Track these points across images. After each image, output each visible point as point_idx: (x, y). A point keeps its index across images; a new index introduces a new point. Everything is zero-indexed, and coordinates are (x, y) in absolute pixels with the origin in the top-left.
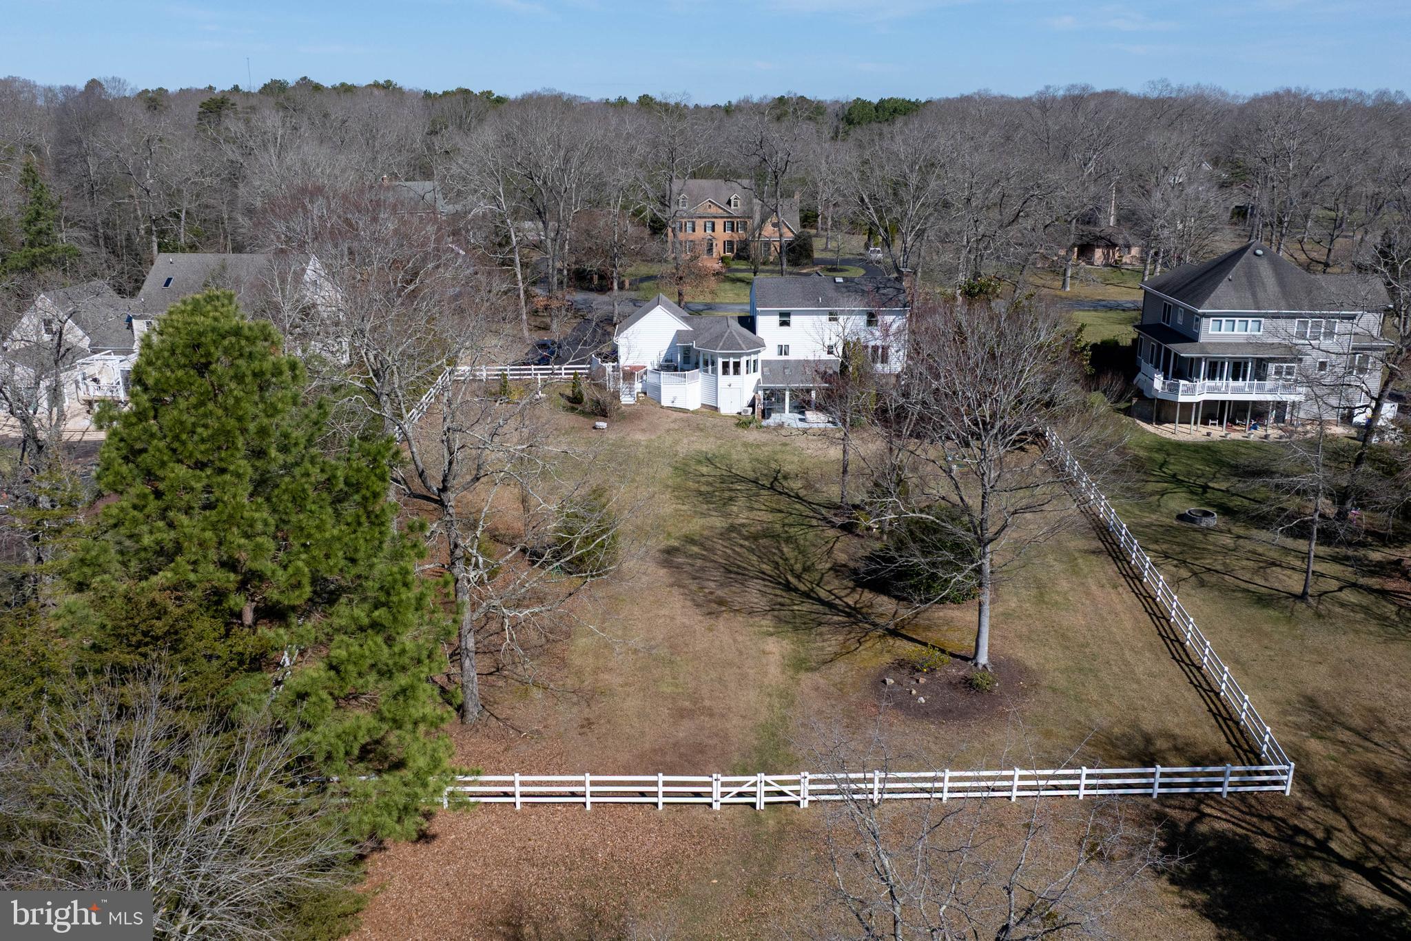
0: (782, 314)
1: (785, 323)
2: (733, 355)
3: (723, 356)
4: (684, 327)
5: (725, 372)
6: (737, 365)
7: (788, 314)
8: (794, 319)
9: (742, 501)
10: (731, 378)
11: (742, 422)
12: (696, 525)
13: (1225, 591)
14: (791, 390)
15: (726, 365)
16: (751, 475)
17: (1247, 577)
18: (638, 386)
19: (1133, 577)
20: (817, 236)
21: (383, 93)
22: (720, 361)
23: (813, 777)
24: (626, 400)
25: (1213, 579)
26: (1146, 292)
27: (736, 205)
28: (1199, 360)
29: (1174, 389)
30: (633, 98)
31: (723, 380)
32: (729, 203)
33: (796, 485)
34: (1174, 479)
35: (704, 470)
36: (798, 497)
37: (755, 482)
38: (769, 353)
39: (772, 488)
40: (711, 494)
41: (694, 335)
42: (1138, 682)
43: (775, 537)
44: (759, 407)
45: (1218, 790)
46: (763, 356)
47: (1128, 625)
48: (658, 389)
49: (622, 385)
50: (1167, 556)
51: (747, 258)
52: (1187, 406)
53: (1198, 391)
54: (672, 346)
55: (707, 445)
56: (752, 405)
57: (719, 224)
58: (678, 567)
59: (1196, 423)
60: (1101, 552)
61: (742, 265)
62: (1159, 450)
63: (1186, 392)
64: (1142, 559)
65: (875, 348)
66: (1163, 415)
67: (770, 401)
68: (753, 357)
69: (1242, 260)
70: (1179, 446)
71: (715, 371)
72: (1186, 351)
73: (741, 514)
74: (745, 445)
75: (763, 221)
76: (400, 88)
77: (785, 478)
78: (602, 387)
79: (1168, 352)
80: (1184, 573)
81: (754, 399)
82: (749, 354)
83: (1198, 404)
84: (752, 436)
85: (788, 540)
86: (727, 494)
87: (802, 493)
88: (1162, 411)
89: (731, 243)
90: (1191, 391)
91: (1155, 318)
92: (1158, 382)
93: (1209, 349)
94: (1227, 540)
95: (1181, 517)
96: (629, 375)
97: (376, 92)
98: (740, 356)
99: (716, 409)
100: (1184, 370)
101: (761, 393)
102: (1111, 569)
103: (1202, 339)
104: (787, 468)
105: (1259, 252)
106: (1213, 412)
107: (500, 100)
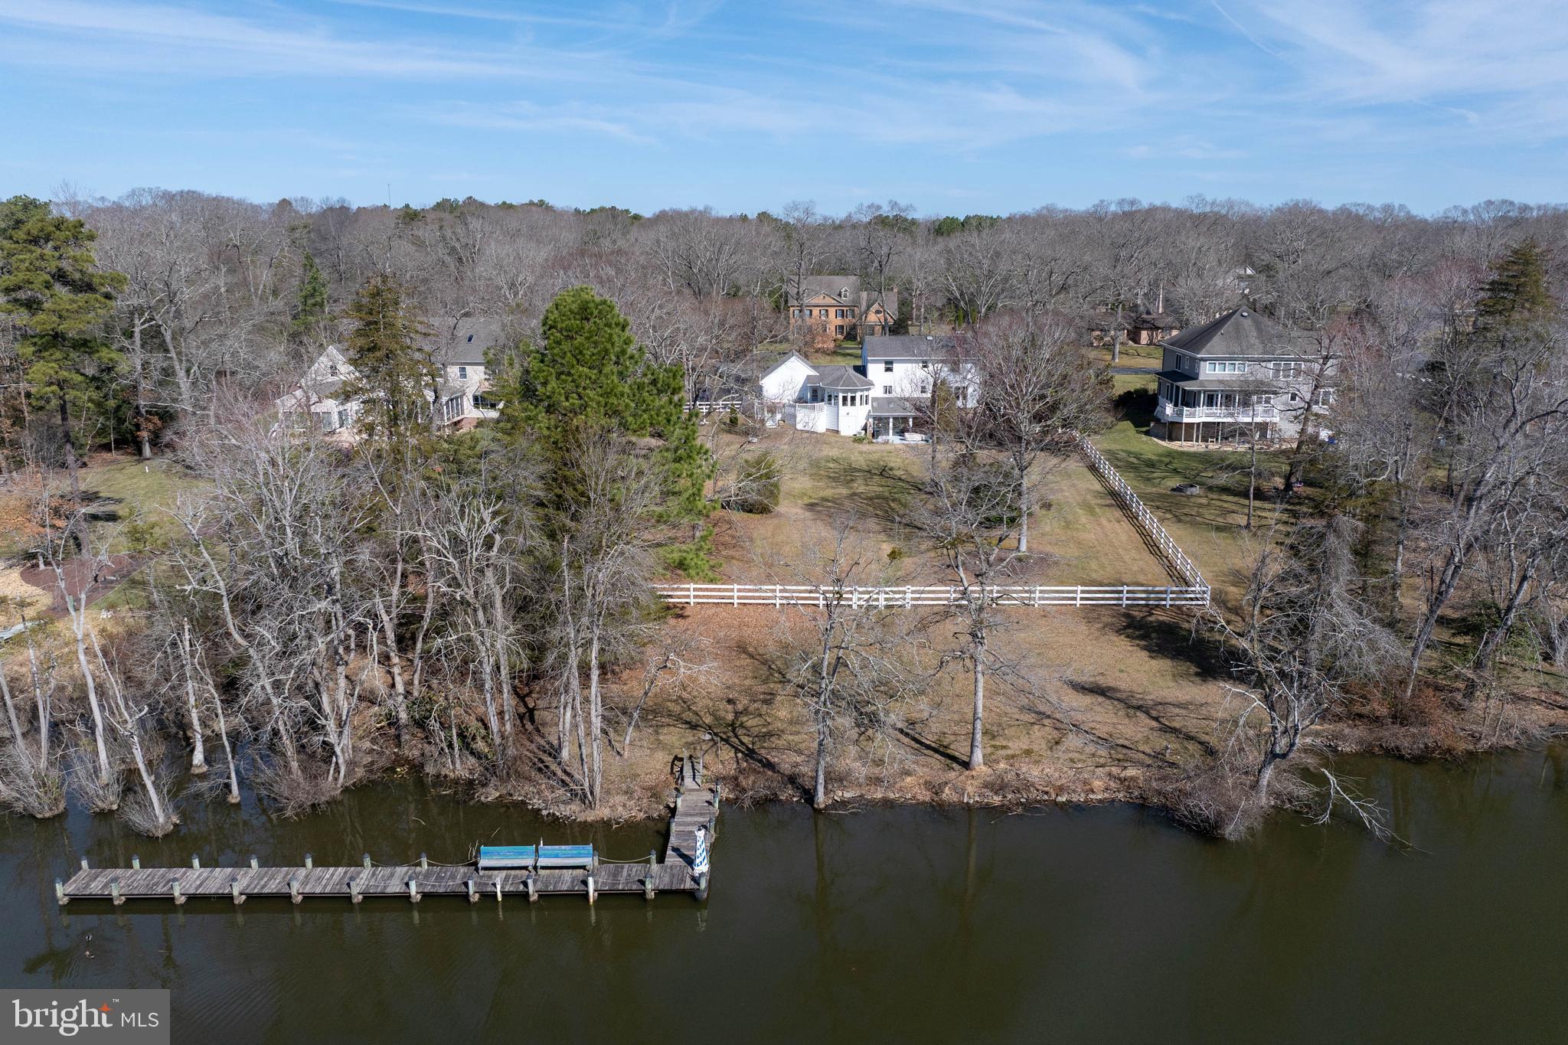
0: (887, 363)
1: (888, 370)
2: (850, 391)
3: (844, 391)
4: (813, 373)
5: (844, 404)
6: (853, 399)
7: (891, 363)
8: (895, 366)
9: (860, 481)
10: (849, 408)
11: (857, 440)
12: (828, 493)
13: (1194, 524)
14: (895, 419)
15: (845, 399)
16: (866, 468)
17: (1212, 517)
18: (779, 416)
19: (1133, 518)
20: (912, 325)
21: (539, 209)
22: (841, 396)
23: (914, 588)
24: (769, 424)
25: (1188, 519)
26: (1165, 349)
27: (845, 296)
28: (1200, 392)
29: (1180, 414)
30: (752, 215)
31: (843, 410)
32: (840, 295)
33: (899, 473)
34: (1175, 471)
35: (832, 465)
36: (900, 479)
37: (869, 472)
38: (877, 392)
39: (881, 474)
40: (838, 478)
41: (821, 378)
42: (1125, 562)
43: (886, 499)
44: (870, 430)
45: (1164, 603)
46: (872, 394)
47: (1124, 538)
48: (794, 416)
49: (767, 415)
50: (1158, 508)
51: (855, 339)
52: (1190, 426)
53: (1200, 415)
54: (804, 388)
55: (834, 453)
56: (865, 429)
57: (832, 311)
58: (819, 512)
59: (1197, 441)
60: (1112, 505)
61: (850, 344)
62: (1166, 456)
63: (1189, 416)
64: (1140, 508)
65: (958, 388)
66: (1174, 435)
67: (878, 427)
68: (866, 393)
69: (1232, 319)
70: (1183, 453)
71: (836, 404)
72: (1189, 386)
73: (860, 487)
74: (861, 453)
75: (869, 307)
76: (552, 207)
77: (891, 469)
78: (751, 417)
79: (1178, 388)
80: (1168, 516)
81: (866, 424)
82: (862, 390)
83: (1198, 424)
84: (865, 447)
85: (894, 500)
86: (849, 478)
87: (903, 477)
88: (1172, 431)
89: (842, 327)
90: (1193, 415)
91: (1172, 367)
92: (1169, 409)
93: (1206, 384)
94: (1204, 501)
95: (1173, 490)
96: (772, 410)
97: (534, 209)
98: (855, 391)
99: (837, 432)
100: (1189, 400)
101: (871, 420)
102: (1118, 513)
103: (1201, 378)
104: (892, 465)
105: (1245, 314)
106: (1210, 430)
107: (636, 217)
